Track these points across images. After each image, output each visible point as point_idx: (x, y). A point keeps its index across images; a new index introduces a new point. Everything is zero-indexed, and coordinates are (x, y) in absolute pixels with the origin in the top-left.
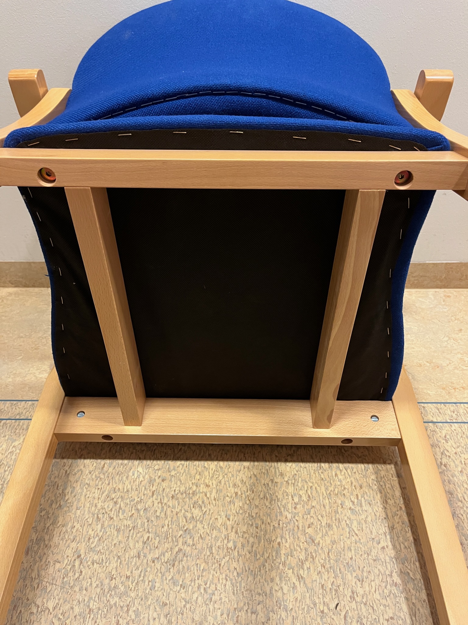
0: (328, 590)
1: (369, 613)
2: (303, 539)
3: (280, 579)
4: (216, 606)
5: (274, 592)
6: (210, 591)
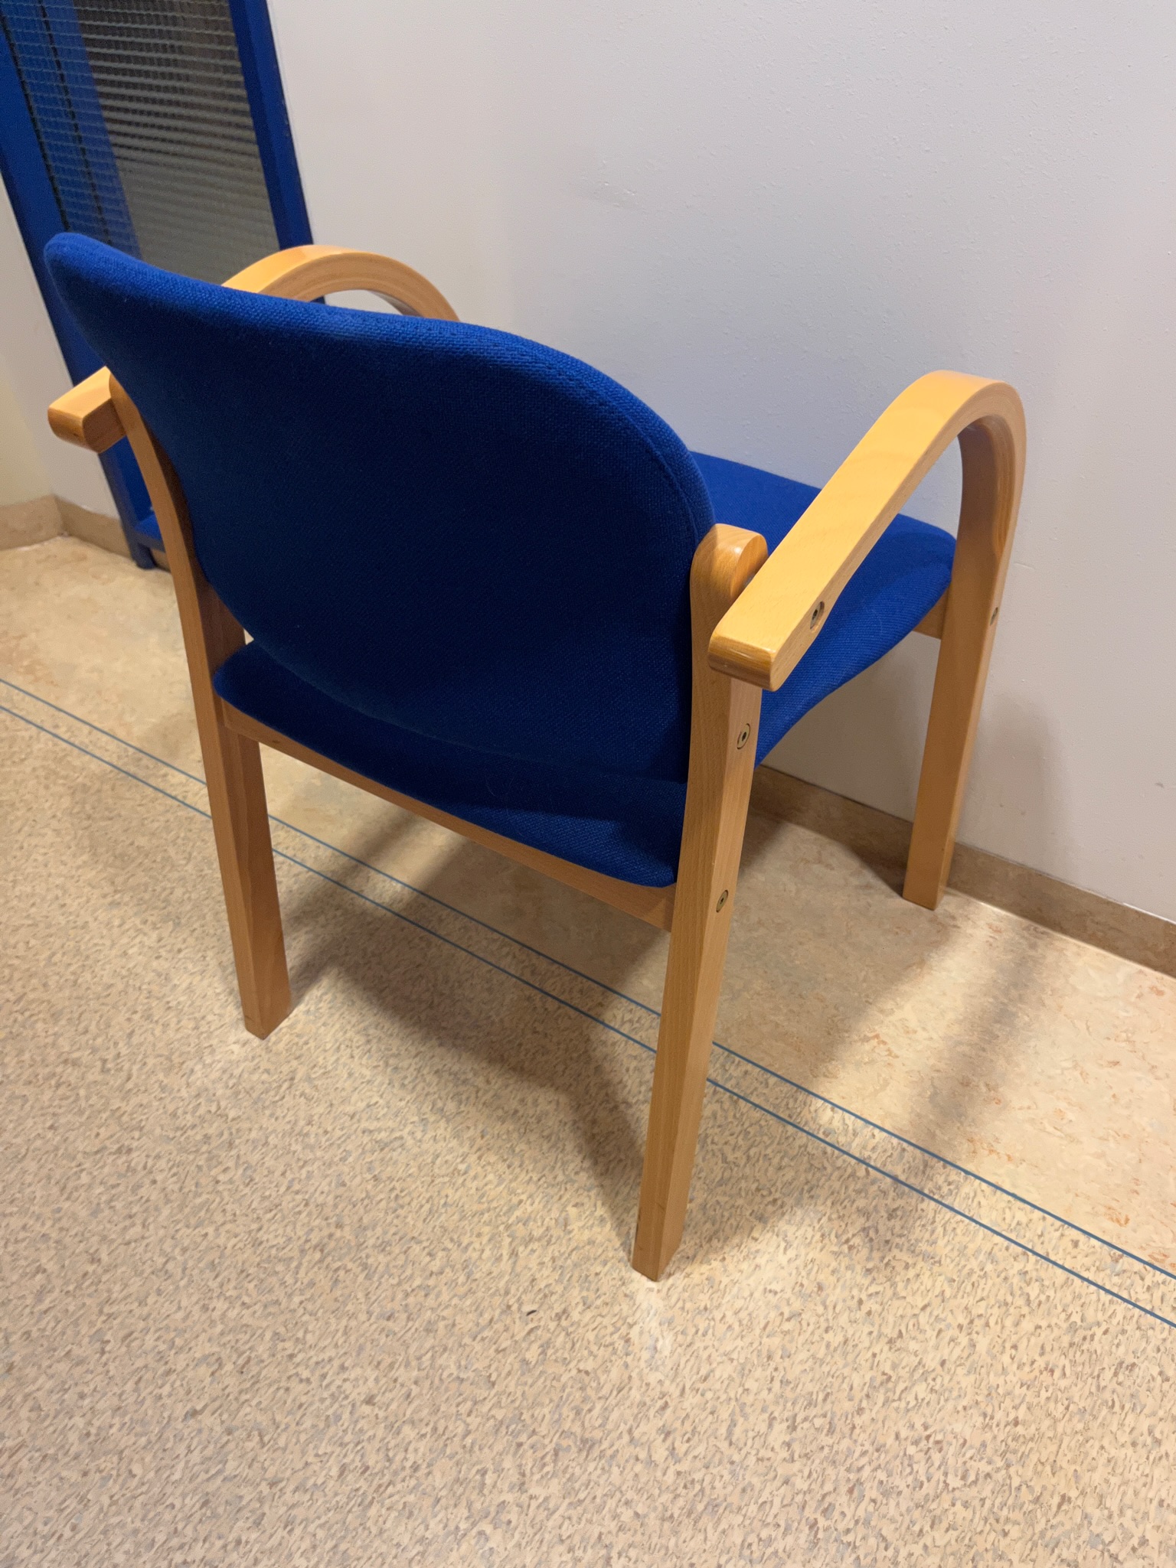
0: (536, 1289)
1: (564, 1348)
2: (555, 1214)
3: (490, 1240)
4: (395, 1221)
5: (471, 1248)
6: (401, 1202)
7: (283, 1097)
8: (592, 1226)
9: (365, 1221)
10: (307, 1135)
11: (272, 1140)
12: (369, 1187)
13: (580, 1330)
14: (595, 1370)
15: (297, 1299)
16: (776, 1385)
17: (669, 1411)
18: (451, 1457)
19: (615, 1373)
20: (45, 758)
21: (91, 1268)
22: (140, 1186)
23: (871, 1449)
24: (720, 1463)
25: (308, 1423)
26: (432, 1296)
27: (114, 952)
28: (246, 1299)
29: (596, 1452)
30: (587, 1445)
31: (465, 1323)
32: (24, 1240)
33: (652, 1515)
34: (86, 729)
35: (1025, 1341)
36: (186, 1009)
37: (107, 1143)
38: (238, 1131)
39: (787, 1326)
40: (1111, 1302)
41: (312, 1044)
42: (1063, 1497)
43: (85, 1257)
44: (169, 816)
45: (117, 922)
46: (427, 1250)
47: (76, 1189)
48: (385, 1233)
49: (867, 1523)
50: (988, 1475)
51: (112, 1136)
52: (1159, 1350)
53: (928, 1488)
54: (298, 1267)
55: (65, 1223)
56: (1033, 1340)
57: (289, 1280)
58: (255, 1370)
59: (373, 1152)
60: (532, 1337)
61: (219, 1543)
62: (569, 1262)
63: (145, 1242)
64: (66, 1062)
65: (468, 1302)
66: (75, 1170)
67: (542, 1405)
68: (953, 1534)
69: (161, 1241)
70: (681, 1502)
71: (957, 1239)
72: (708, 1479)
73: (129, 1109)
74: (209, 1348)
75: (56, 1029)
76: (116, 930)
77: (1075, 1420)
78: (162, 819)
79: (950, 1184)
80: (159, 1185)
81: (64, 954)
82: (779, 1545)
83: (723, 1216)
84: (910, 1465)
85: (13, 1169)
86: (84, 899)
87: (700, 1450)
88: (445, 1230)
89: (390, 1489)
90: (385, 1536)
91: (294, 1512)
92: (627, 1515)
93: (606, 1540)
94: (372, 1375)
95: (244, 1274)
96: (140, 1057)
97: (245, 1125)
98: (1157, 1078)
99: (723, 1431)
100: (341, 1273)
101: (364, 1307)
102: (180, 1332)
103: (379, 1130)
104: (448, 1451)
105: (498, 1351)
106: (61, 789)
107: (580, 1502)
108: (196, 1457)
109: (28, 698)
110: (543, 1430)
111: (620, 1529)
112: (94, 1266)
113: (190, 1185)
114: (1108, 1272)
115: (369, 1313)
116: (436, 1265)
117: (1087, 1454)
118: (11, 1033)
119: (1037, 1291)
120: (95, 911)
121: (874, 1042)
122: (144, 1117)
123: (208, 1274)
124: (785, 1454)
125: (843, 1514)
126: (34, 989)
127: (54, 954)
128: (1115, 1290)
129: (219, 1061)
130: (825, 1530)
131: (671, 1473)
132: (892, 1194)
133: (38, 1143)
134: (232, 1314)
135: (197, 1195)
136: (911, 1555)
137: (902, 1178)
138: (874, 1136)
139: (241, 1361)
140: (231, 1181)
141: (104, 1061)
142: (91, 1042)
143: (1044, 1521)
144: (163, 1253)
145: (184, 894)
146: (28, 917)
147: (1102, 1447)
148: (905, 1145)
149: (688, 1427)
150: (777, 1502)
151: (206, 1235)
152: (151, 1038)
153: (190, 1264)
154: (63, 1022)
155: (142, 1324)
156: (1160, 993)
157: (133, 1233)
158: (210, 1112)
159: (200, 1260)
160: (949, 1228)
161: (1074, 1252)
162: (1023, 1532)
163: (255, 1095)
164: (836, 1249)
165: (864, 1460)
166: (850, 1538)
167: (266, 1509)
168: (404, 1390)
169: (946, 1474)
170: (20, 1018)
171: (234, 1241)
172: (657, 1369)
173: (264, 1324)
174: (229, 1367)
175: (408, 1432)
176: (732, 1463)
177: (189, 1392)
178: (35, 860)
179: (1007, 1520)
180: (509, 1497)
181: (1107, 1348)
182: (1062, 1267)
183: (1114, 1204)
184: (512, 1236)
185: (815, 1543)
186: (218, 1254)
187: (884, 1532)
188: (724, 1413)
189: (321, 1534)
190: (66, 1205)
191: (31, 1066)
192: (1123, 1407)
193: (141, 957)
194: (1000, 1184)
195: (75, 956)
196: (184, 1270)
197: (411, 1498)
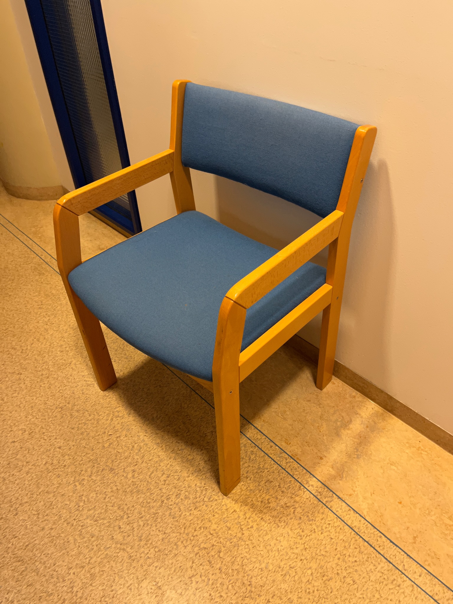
7: (66, 368)
9: (76, 403)
11: (59, 378)
12: (80, 395)
13: (122, 442)
14: (121, 452)
15: (51, 419)
16: (169, 465)
17: (137, 466)
18: (75, 465)
19: (126, 454)
20: (36, 264)
22: (20, 384)
23: (187, 486)
24: (145, 481)
25: (42, 450)
26: (86, 426)
27: (36, 321)
28: (37, 417)
29: (113, 472)
30: (112, 470)
31: (92, 434)
33: (121, 490)
35: (244, 469)
36: (49, 340)
37: (16, 371)
38: (51, 374)
39: (178, 452)
40: (274, 464)
42: (235, 510)
45: (39, 313)
46: (89, 414)
47: (4, 381)
48: (80, 407)
49: (177, 504)
50: (216, 500)
52: (281, 479)
53: (198, 499)
54: (54, 412)
56: (246, 469)
57: (50, 414)
58: (33, 434)
59: (85, 386)
60: (108, 441)
61: (8, 474)
63: (17, 398)
64: (12, 348)
65: (95, 429)
66: (5, 376)
67: (104, 458)
68: (199, 512)
69: (21, 398)
70: (130, 488)
72: (140, 484)
73: (25, 363)
74: (23, 427)
75: (13, 339)
77: (248, 492)
80: (25, 384)
81: (22, 319)
82: (151, 504)
84: (196, 493)
86: (33, 305)
87: (141, 477)
88: (96, 409)
89: (57, 470)
90: (51, 481)
91: (30, 470)
92: (115, 488)
93: (107, 493)
94: (62, 441)
95: (39, 411)
96: (32, 350)
97: (53, 373)
98: (320, 407)
99: (149, 474)
100: (64, 415)
101: (67, 425)
102: (18, 422)
103: (89, 381)
104: (75, 464)
105: (98, 443)
106: (37, 273)
107: (104, 483)
108: (11, 452)
109: (37, 246)
110: (102, 464)
111: (112, 492)
113: (33, 386)
114: (277, 456)
115: (68, 427)
116: (90, 418)
117: (247, 501)
119: (253, 457)
120: (34, 309)
122: (28, 366)
123: (30, 409)
124: (163, 483)
125: (172, 501)
126: (11, 328)
127: (19, 319)
128: (277, 461)
129: (53, 355)
130: (165, 503)
131: (131, 481)
134: (32, 420)
135: (34, 389)
136: (185, 515)
139: (31, 432)
140: (44, 387)
141: (23, 350)
142: (21, 344)
143: (226, 515)
144: (20, 401)
145: (60, 308)
146: (16, 308)
147: (252, 500)
149: (140, 470)
150: (156, 494)
151: (33, 399)
152: (37, 346)
153: (27, 405)
154: (15, 338)
155: (9, 418)
157: (14, 395)
158: (46, 368)
159: (29, 405)
161: (270, 449)
162: (219, 516)
163: (59, 366)
164: (201, 435)
165: (184, 489)
166: (171, 507)
167: (23, 468)
168: (70, 447)
169: (205, 497)
170: (5, 334)
171: (40, 402)
172: (138, 455)
173: (40, 424)
174: (27, 432)
175: (67, 457)
176: (148, 482)
177: (15, 436)
178: (23, 292)
179: (216, 512)
180: (86, 478)
181: (266, 475)
182: (264, 452)
183: (288, 439)
184: (113, 415)
185: (161, 506)
186: (34, 404)
187: (181, 508)
188: (151, 470)
189: (35, 477)
192: (263, 492)
193: (42, 324)
195: (25, 320)
196: (24, 407)
197: (61, 473)
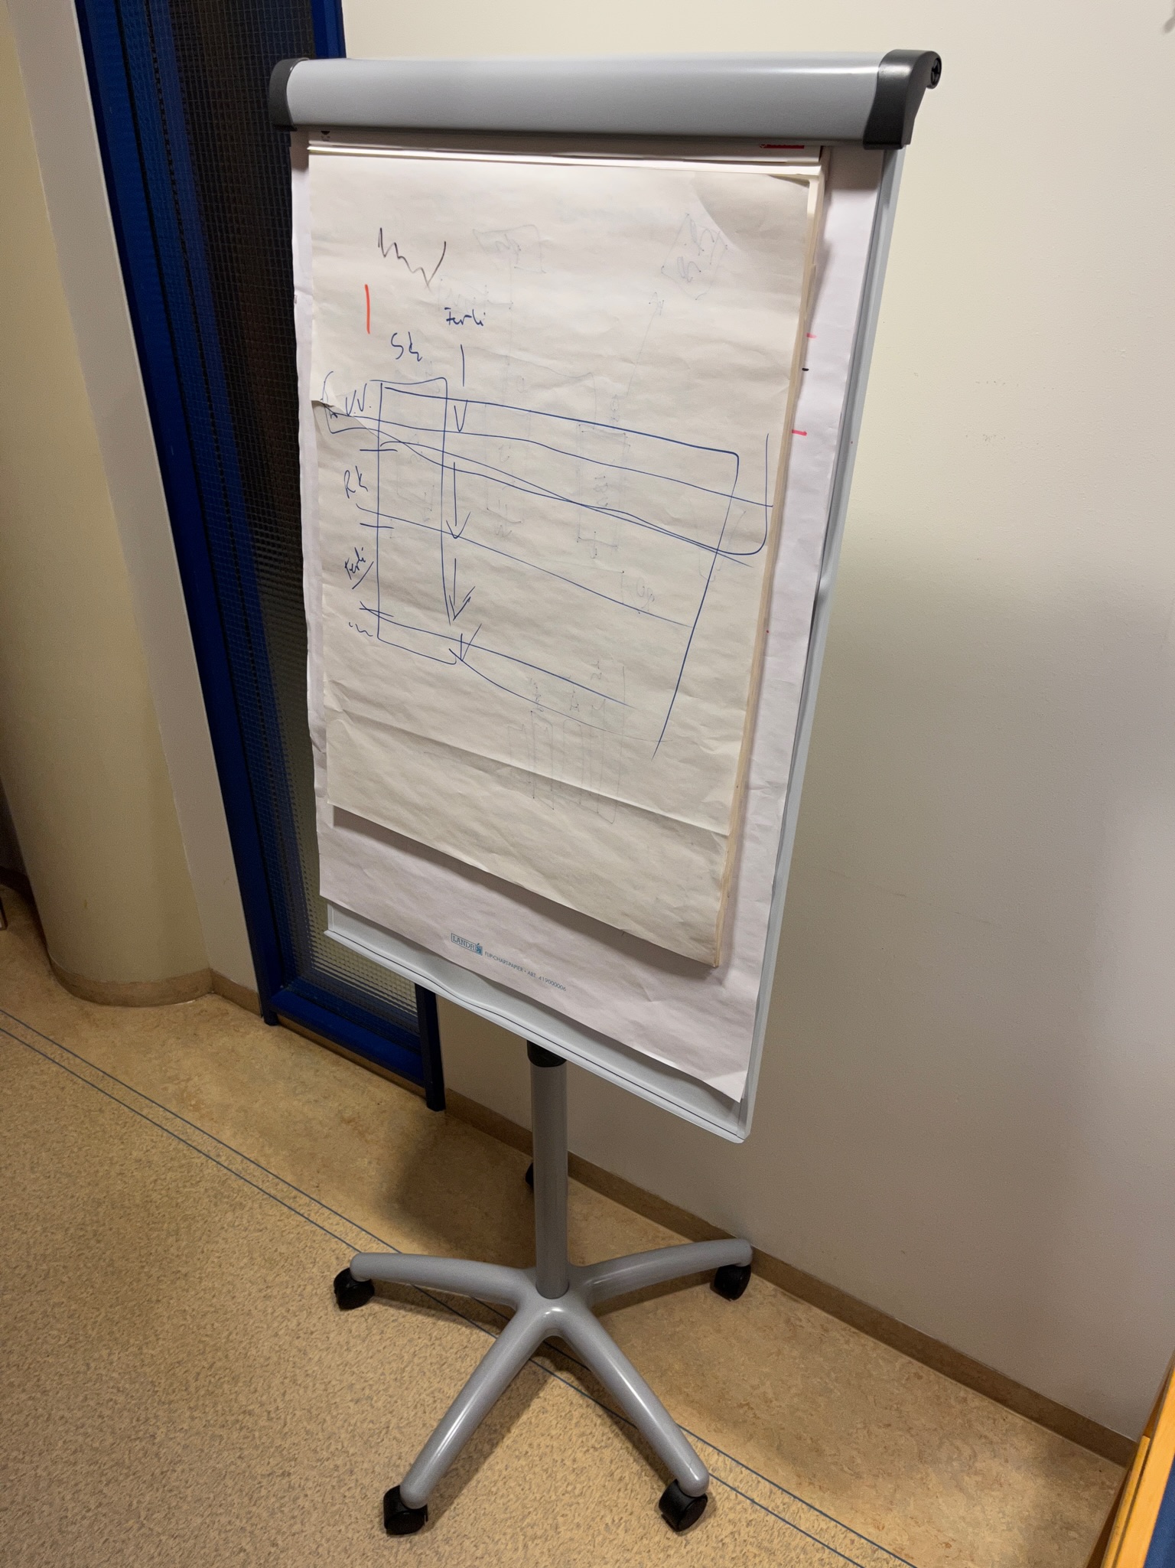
7: (383, 1440)
8: (572, 1529)
10: (398, 1466)
11: (377, 1469)
12: (438, 1502)
20: (213, 1182)
21: (273, 1550)
22: (298, 1498)
27: (270, 1332)
32: (230, 1530)
34: (239, 1158)
36: (318, 1376)
37: (275, 1469)
41: (399, 1402)
43: (267, 1543)
44: (299, 1229)
45: (270, 1310)
46: (474, 1543)
51: (277, 1465)
55: (254, 1520)
57: (392, 1559)
62: (558, 1552)
63: (304, 1534)
64: (244, 1412)
66: (257, 1486)
69: (314, 1534)
71: (786, 1539)
73: (287, 1446)
75: (236, 1389)
76: (269, 1317)
78: (295, 1231)
79: (784, 1504)
80: (309, 1497)
81: (237, 1334)
83: (650, 1524)
85: (219, 1484)
86: (246, 1293)
95: (365, 1557)
96: (291, 1411)
98: (912, 1436)
100: (423, 1556)
106: (225, 1206)
109: (197, 1132)
112: (275, 1548)
113: (328, 1499)
114: (869, 1559)
116: (479, 1553)
118: (208, 1390)
120: (255, 1302)
121: (746, 1408)
122: (297, 1452)
123: (343, 1555)
126: (220, 1359)
127: (230, 1334)
129: (342, 1414)
132: (750, 1511)
133: (233, 1467)
135: (333, 1505)
137: (757, 1500)
138: (742, 1473)
141: (269, 1412)
142: (259, 1398)
144: (315, 1541)
145: (312, 1290)
146: (211, 1306)
148: (760, 1479)
151: (340, 1531)
152: (297, 1397)
153: (332, 1549)
154: (240, 1384)
156: (920, 1377)
158: (337, 1449)
159: (337, 1547)
160: (781, 1532)
161: (851, 1547)
163: (365, 1438)
164: (715, 1545)
170: (213, 1380)
171: (357, 1535)
178: (213, 1262)
182: (844, 1556)
183: (877, 1517)
184: (525, 1536)
186: (348, 1544)
190: (254, 1509)
191: (223, 1415)
193: (287, 1337)
194: (813, 1505)
195: (244, 1335)
196: (329, 1552)
